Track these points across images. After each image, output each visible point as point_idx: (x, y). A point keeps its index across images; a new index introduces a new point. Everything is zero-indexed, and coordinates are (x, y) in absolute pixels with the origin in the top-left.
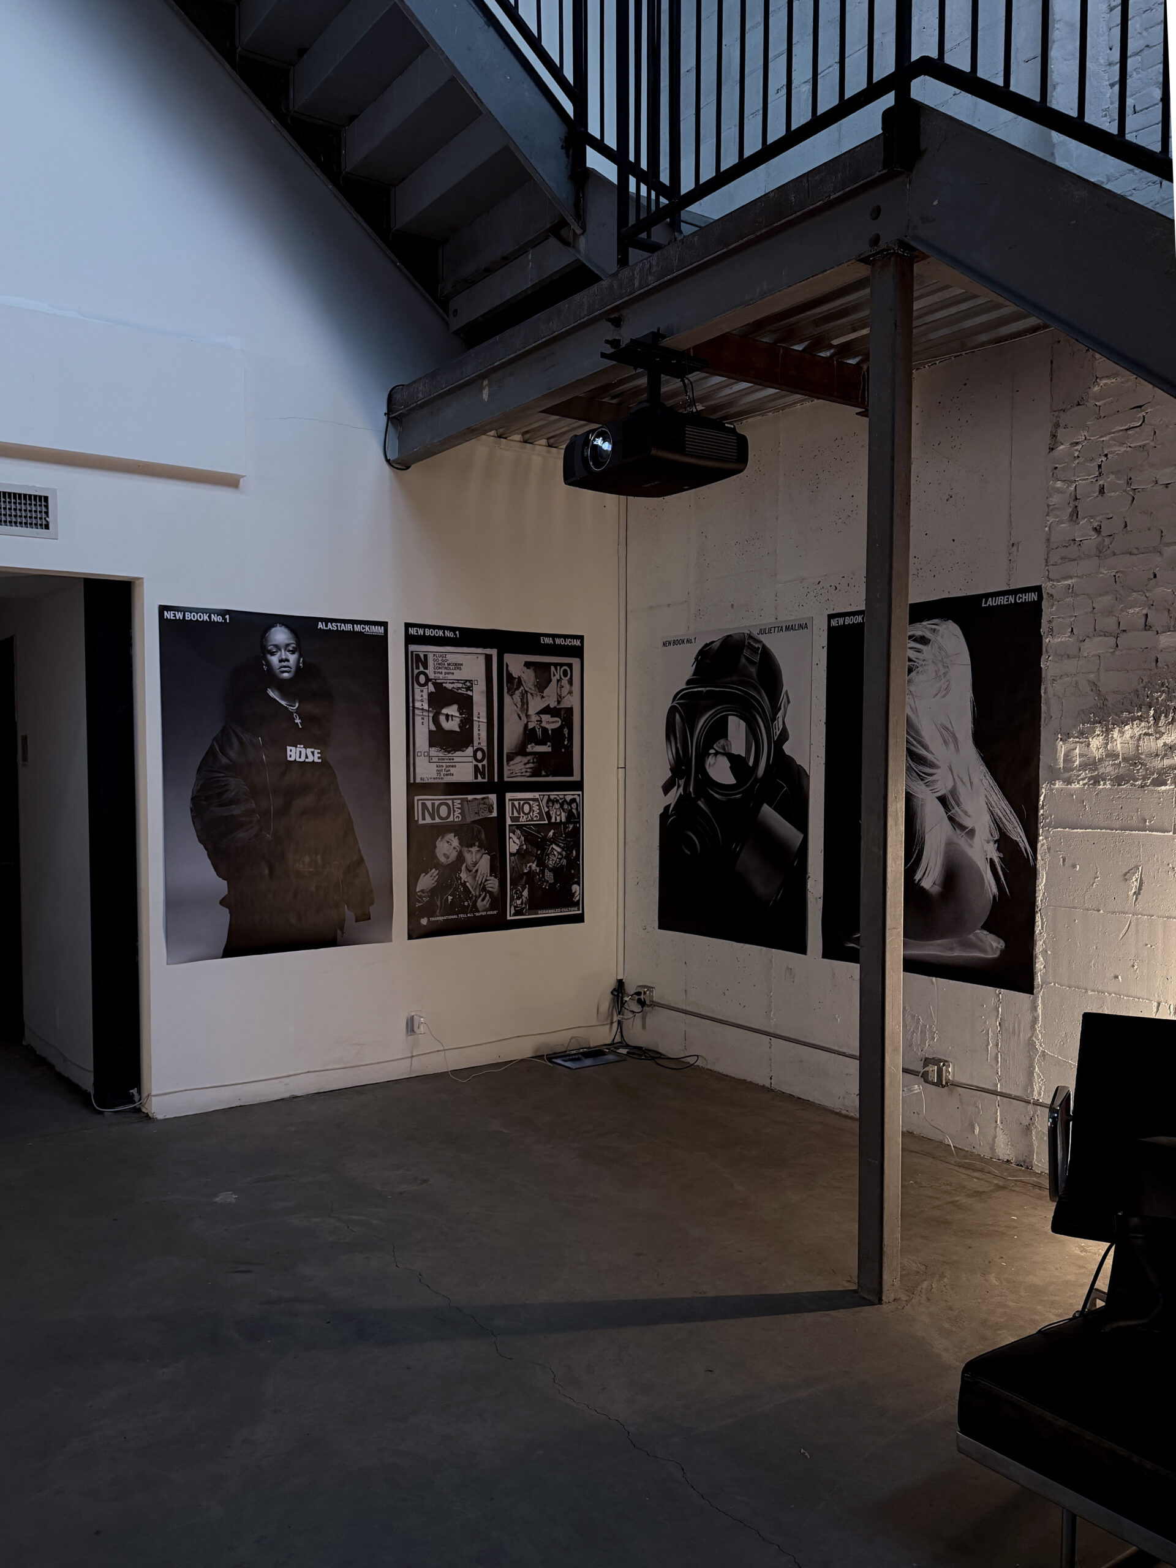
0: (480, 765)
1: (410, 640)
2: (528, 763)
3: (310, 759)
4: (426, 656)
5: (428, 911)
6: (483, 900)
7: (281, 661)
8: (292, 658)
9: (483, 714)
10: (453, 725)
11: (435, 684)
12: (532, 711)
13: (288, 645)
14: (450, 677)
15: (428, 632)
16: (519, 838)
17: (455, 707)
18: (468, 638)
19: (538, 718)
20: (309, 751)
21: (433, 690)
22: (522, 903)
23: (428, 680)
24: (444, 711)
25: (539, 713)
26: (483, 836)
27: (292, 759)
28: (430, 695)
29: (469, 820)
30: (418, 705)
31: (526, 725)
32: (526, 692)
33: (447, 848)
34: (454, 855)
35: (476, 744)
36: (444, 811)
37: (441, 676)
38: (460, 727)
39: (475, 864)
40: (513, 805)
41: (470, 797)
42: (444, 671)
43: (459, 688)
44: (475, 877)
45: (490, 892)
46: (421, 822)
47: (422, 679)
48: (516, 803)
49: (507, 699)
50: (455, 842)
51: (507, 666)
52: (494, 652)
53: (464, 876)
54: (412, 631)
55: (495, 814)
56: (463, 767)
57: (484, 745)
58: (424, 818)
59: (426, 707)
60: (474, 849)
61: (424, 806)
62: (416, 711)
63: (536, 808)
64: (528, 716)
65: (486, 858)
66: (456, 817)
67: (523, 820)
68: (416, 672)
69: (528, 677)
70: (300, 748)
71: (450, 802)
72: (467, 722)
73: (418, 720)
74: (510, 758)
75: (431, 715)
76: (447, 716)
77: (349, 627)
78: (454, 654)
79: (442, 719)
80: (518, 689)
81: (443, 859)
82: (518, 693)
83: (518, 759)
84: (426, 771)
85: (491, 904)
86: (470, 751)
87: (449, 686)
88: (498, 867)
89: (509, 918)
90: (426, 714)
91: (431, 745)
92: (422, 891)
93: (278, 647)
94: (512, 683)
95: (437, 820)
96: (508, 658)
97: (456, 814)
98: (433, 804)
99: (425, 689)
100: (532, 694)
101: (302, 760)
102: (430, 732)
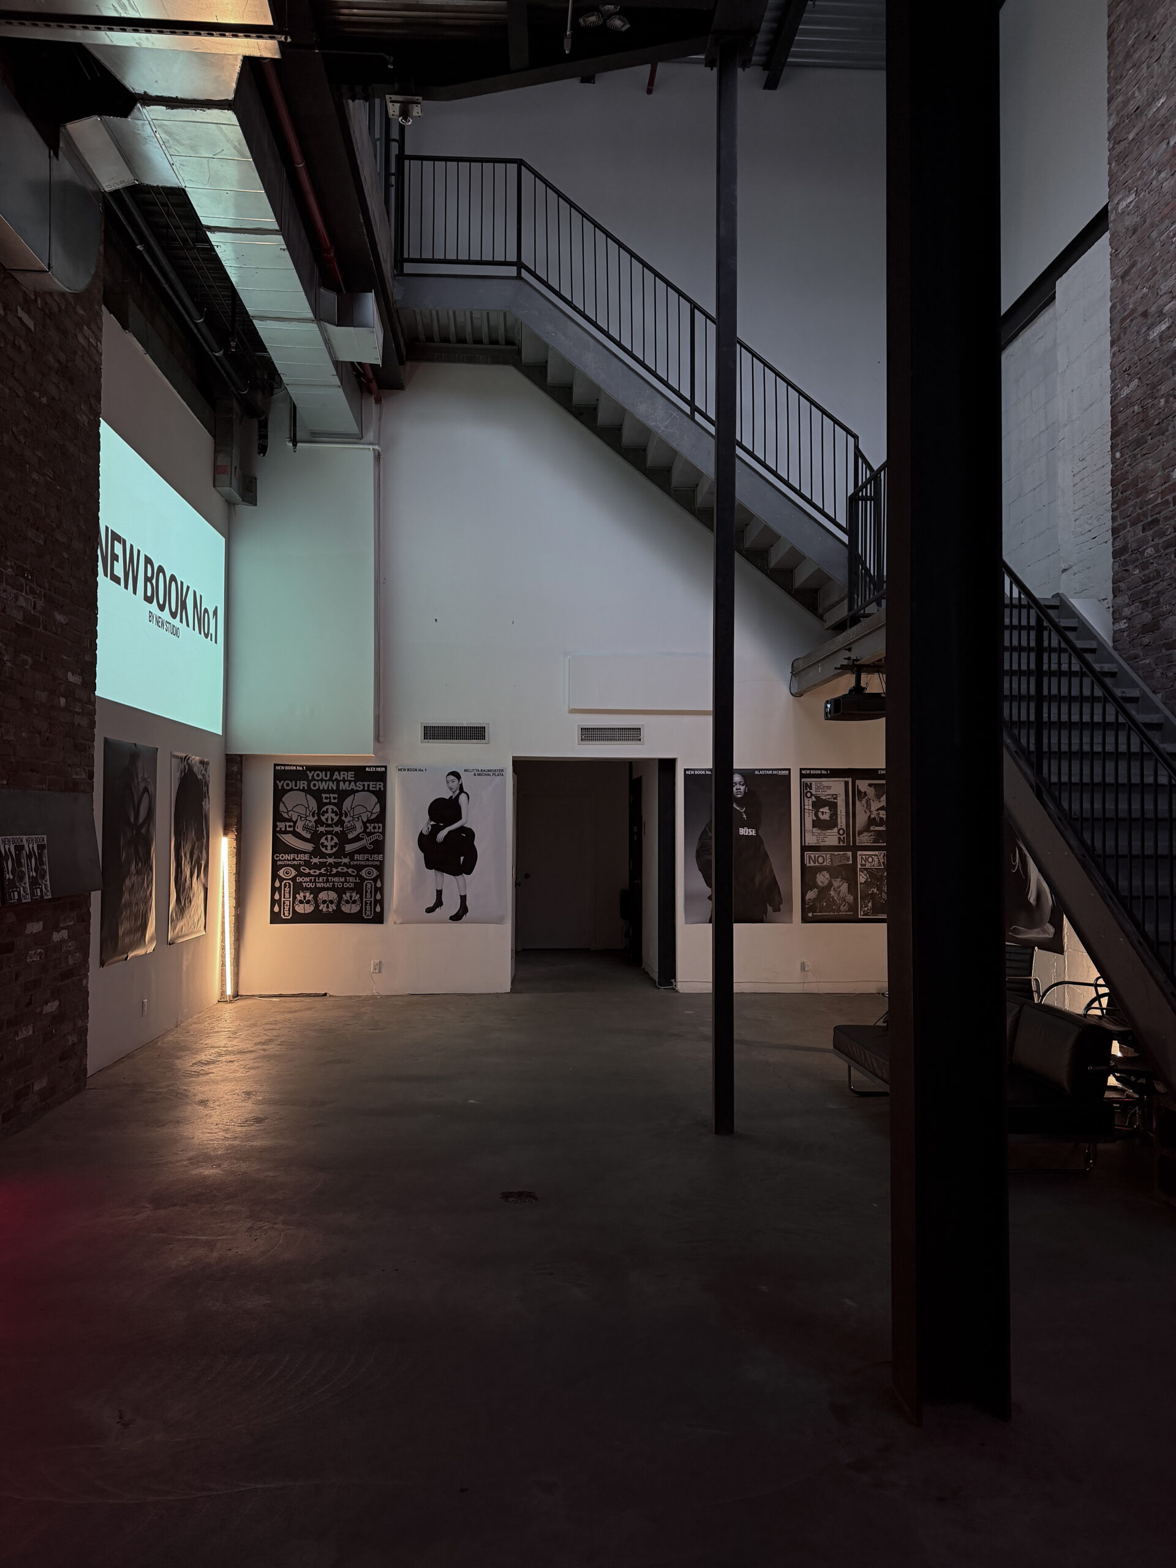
0: (842, 837)
1: (802, 776)
2: (871, 836)
3: (750, 834)
4: (811, 784)
5: (813, 909)
6: (844, 906)
7: (737, 789)
8: (742, 788)
9: (844, 811)
10: (826, 817)
11: (816, 797)
12: (873, 809)
13: (740, 782)
14: (824, 793)
15: (812, 772)
16: (866, 875)
17: (827, 808)
18: (834, 773)
19: (877, 812)
20: (750, 830)
21: (815, 800)
22: (868, 909)
23: (812, 795)
24: (821, 810)
25: (877, 810)
26: (844, 873)
27: (742, 834)
28: (813, 802)
29: (835, 865)
30: (806, 807)
31: (870, 816)
32: (870, 799)
33: (822, 879)
34: (826, 882)
35: (839, 827)
36: (821, 860)
37: (819, 793)
38: (830, 817)
39: (839, 887)
40: (862, 857)
41: (836, 853)
42: (821, 790)
43: (829, 799)
44: (839, 894)
45: (848, 903)
46: (808, 865)
47: (809, 795)
48: (864, 857)
49: (858, 803)
50: (828, 876)
51: (858, 786)
52: (850, 780)
53: (832, 893)
54: (803, 772)
55: (851, 862)
56: (831, 838)
57: (844, 827)
58: (810, 863)
59: (811, 808)
60: (838, 880)
61: (810, 857)
62: (806, 811)
63: (876, 860)
64: (870, 812)
65: (846, 885)
66: (827, 863)
67: (868, 866)
68: (805, 791)
69: (871, 792)
70: (746, 828)
71: (824, 855)
72: (834, 815)
73: (807, 815)
74: (860, 833)
75: (814, 812)
76: (823, 813)
77: (770, 772)
78: (825, 782)
79: (820, 814)
80: (864, 798)
81: (820, 884)
82: (864, 800)
83: (865, 834)
84: (811, 840)
85: (849, 909)
86: (836, 830)
87: (824, 798)
88: (853, 888)
89: (860, 917)
90: (811, 811)
91: (813, 827)
92: (809, 899)
93: (736, 784)
94: (862, 795)
95: (817, 864)
96: (858, 782)
97: (828, 861)
98: (815, 856)
99: (810, 799)
100: (873, 800)
101: (747, 834)
102: (813, 820)
